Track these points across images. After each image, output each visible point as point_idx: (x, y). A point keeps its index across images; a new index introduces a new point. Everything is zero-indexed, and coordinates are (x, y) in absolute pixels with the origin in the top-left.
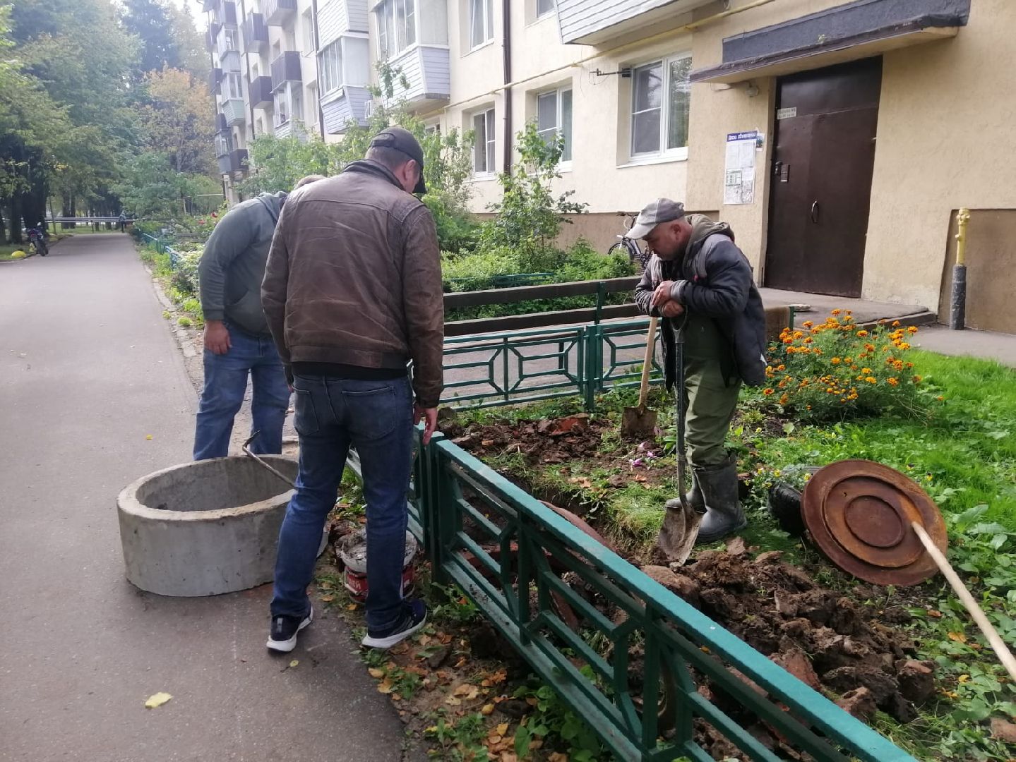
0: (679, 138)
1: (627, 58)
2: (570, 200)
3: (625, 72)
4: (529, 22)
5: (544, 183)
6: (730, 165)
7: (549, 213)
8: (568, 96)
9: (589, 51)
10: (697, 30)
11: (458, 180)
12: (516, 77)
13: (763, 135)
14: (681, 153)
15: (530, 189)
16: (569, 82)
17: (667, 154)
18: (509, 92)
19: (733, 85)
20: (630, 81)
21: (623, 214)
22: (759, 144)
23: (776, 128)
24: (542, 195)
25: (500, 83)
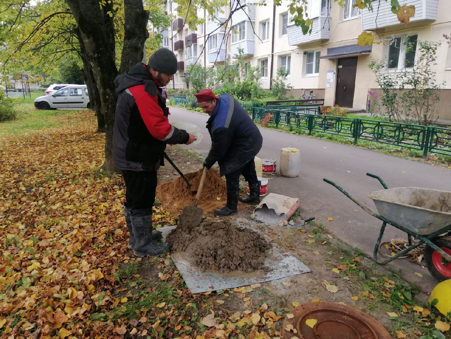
0: (317, 71)
1: (306, 50)
2: (290, 85)
3: (305, 53)
4: (280, 36)
5: (283, 81)
6: (328, 78)
7: (284, 89)
8: (289, 58)
9: (296, 47)
10: (322, 46)
11: (257, 80)
12: (275, 51)
13: (335, 71)
14: (317, 74)
15: (280, 83)
16: (290, 54)
17: (314, 74)
18: (273, 55)
19: (330, 59)
20: (306, 55)
21: (302, 89)
22: (334, 73)
23: (338, 70)
24: (283, 84)
25: (270, 53)
